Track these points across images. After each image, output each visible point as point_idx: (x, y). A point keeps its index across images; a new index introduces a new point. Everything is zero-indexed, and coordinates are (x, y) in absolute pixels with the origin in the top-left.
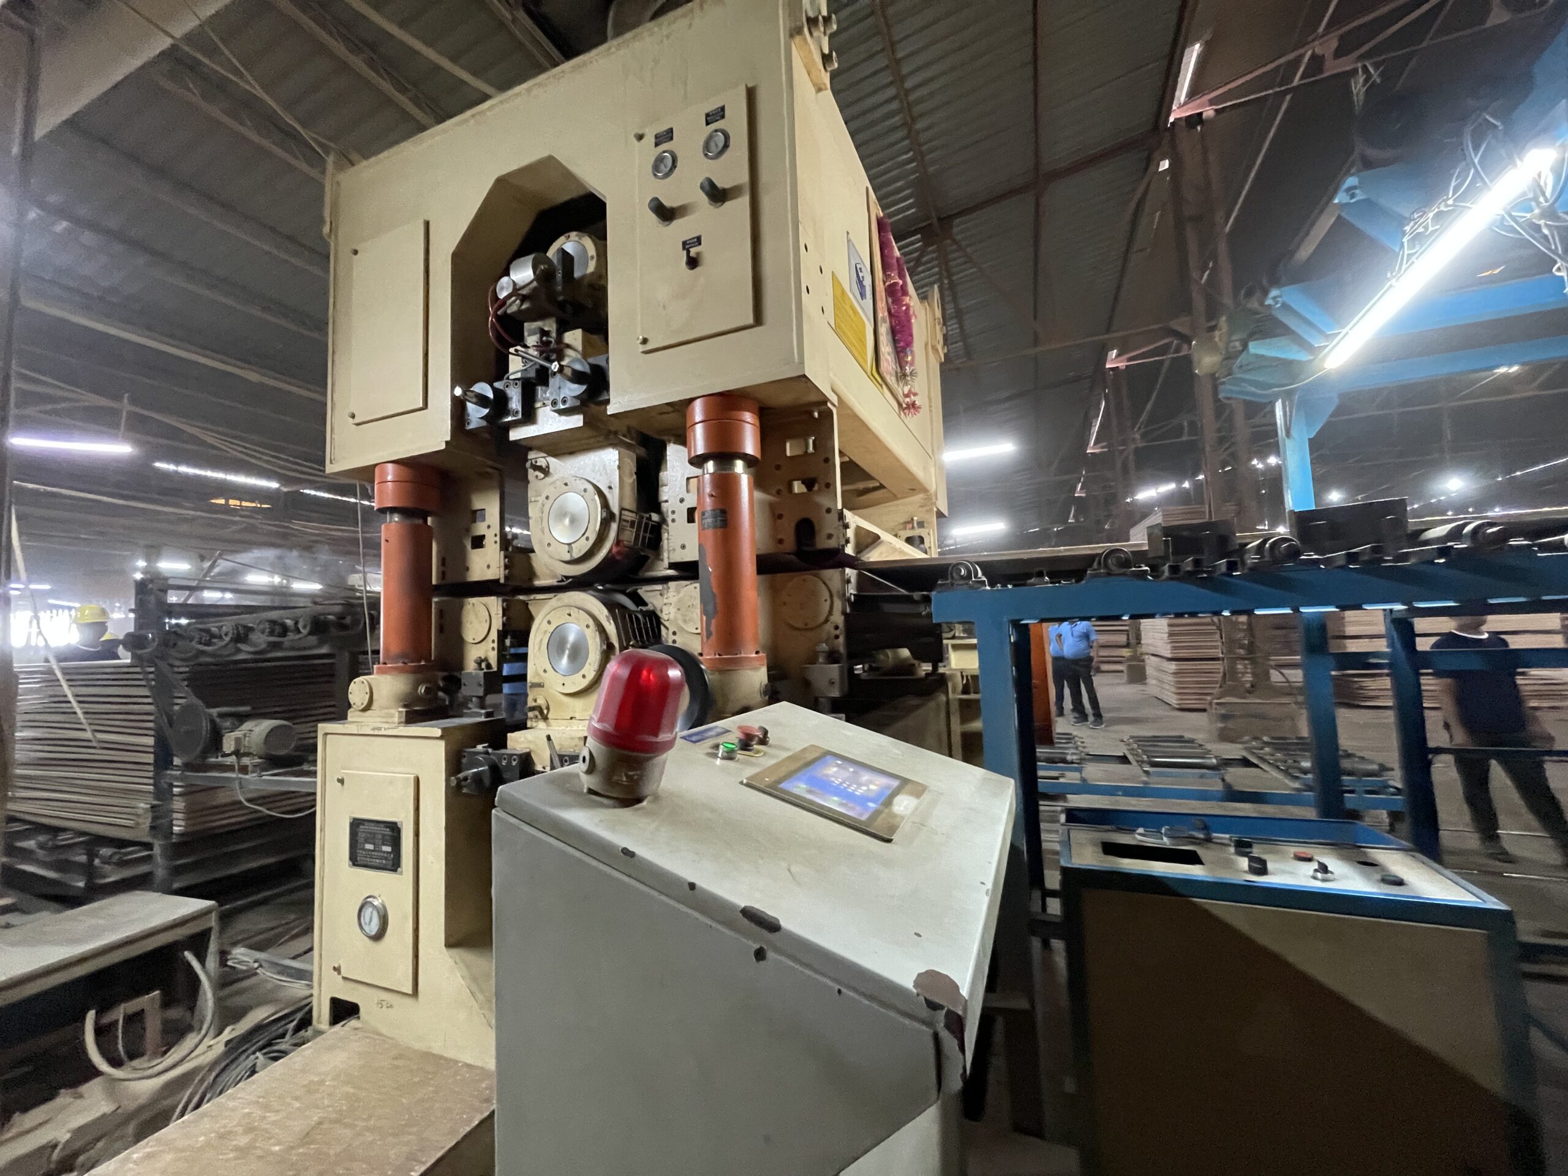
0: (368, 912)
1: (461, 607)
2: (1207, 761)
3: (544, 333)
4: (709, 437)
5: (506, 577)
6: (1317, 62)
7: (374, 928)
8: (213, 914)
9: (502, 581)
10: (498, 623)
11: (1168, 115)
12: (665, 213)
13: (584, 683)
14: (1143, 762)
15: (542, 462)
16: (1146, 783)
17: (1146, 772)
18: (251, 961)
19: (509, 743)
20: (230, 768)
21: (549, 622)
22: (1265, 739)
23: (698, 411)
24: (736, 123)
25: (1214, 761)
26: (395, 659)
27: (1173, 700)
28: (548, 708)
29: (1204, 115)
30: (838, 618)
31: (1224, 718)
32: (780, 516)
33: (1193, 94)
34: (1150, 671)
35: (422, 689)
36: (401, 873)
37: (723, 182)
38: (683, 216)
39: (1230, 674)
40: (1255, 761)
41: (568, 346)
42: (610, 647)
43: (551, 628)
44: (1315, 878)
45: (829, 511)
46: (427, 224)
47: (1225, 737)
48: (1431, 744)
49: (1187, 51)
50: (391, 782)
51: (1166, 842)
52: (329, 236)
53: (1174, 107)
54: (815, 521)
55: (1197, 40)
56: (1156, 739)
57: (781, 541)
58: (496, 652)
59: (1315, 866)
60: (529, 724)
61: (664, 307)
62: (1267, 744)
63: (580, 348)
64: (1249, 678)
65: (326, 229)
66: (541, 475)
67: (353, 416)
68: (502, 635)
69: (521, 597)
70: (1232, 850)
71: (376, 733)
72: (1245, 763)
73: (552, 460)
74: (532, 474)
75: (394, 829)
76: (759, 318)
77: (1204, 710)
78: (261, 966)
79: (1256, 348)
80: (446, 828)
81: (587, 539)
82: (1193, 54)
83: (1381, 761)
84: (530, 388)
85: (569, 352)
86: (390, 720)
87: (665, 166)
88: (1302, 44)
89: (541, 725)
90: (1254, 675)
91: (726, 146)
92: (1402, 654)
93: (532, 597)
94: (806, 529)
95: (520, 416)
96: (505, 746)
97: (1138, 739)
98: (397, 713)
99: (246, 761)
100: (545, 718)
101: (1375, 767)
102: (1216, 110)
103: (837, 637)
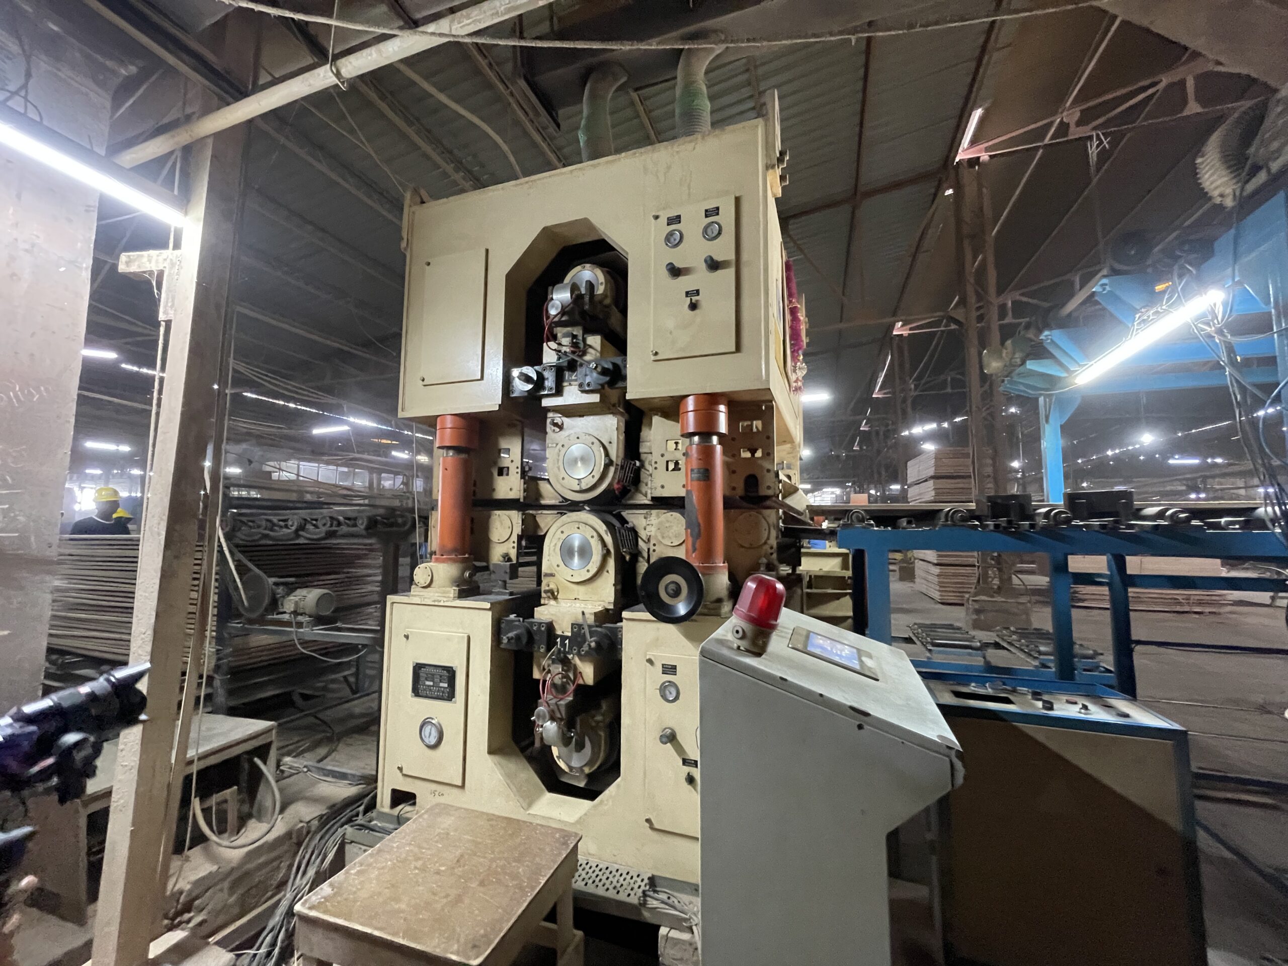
0: (427, 729)
1: (489, 517)
2: (973, 644)
3: (574, 337)
4: (697, 421)
5: (525, 498)
6: (1064, 128)
7: (433, 741)
8: (274, 732)
9: (522, 500)
10: (518, 530)
11: (955, 157)
12: (675, 272)
13: (589, 575)
14: (927, 643)
15: (558, 420)
16: (928, 658)
17: (930, 650)
18: (301, 766)
19: (536, 615)
20: (288, 624)
21: (562, 532)
22: (1012, 629)
23: (691, 403)
24: (727, 218)
25: (978, 644)
26: (449, 553)
27: (936, 595)
28: (558, 592)
29: (981, 159)
30: (773, 542)
31: (978, 612)
32: (734, 472)
33: (974, 142)
34: (918, 572)
35: (467, 574)
36: (455, 702)
37: (718, 258)
38: (685, 275)
39: (983, 578)
40: (1005, 645)
41: (590, 347)
42: (608, 551)
43: (564, 536)
44: (1080, 712)
45: (768, 471)
46: (487, 251)
47: (977, 625)
48: (1134, 637)
49: (973, 113)
50: (449, 639)
51: (990, 691)
52: (406, 249)
53: (960, 151)
54: (759, 478)
55: (980, 107)
56: (933, 626)
57: (734, 489)
58: (516, 549)
59: (1081, 706)
60: (542, 602)
61: (671, 333)
62: (1014, 633)
63: (599, 348)
64: (996, 582)
65: (403, 244)
66: (557, 429)
67: (423, 380)
68: (520, 538)
69: (531, 512)
70: (1030, 697)
71: (436, 603)
72: (997, 646)
73: (565, 420)
74: (549, 428)
75: (450, 673)
76: (738, 349)
77: (962, 605)
78: (309, 770)
79: (1031, 365)
80: (491, 672)
81: (593, 477)
82: (977, 115)
83: (1096, 648)
84: (560, 373)
85: (590, 350)
86: (447, 595)
87: (673, 240)
88: (1054, 113)
89: (552, 602)
90: (1001, 580)
91: (719, 233)
92: (1117, 579)
93: (540, 512)
94: (752, 481)
95: (554, 391)
96: (533, 617)
97: (921, 626)
98: (453, 591)
99: (300, 618)
100: (555, 598)
101: (1091, 652)
102: (990, 156)
103: (772, 554)
